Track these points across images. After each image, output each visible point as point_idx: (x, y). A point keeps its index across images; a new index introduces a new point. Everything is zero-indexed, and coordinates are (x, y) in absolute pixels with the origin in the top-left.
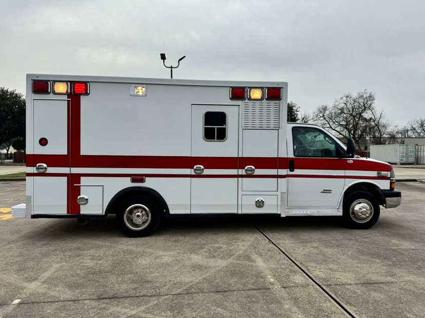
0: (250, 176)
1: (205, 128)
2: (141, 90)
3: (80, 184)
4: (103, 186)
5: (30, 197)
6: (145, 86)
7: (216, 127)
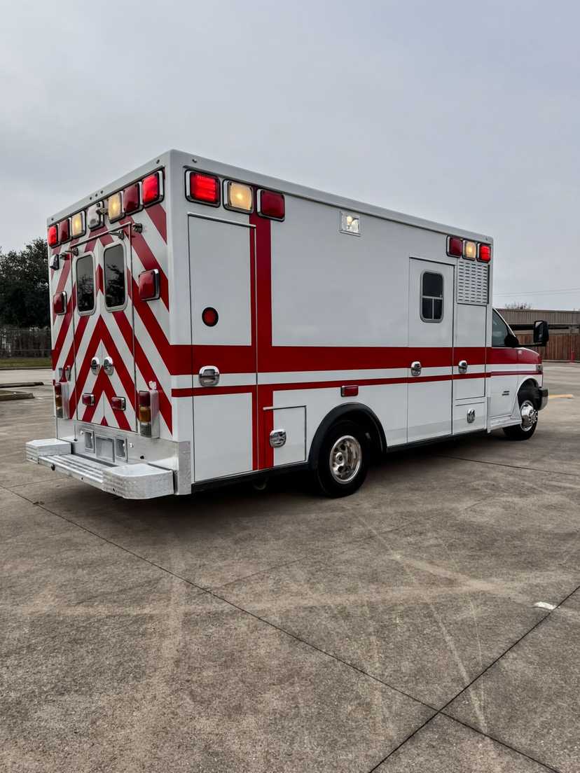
0: (462, 376)
1: (423, 299)
2: (351, 223)
3: (272, 405)
4: (305, 406)
5: (189, 443)
6: (358, 216)
7: (433, 298)
